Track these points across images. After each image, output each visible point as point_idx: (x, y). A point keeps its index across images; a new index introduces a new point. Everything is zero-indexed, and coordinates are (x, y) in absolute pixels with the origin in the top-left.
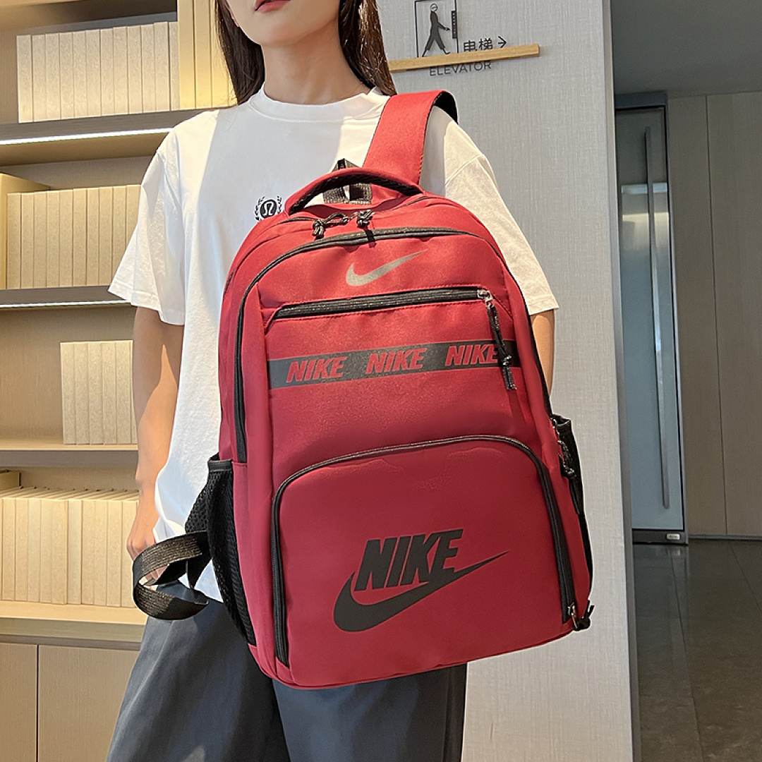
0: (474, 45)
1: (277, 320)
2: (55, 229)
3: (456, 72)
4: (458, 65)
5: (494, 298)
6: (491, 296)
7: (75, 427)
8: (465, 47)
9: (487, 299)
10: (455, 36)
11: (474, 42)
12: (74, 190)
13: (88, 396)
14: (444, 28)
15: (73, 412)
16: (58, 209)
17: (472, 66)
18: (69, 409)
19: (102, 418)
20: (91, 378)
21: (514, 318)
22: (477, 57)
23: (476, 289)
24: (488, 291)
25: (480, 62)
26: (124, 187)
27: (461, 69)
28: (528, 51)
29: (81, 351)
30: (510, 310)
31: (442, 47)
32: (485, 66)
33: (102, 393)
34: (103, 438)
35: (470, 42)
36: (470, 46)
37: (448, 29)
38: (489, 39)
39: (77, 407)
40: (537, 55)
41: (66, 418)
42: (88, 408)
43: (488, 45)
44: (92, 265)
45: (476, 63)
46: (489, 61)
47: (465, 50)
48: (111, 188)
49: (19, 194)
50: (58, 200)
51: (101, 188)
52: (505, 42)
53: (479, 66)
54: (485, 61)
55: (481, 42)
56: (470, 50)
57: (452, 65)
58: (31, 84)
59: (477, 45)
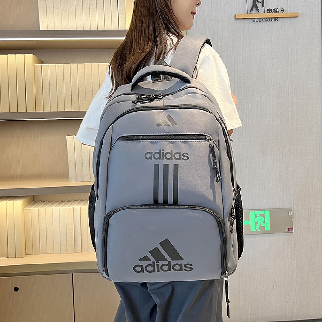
0: (271, 11)
2: (61, 83)
3: (263, 21)
4: (265, 18)
7: (76, 174)
8: (267, 11)
10: (263, 6)
11: (271, 9)
12: (71, 64)
13: (82, 160)
14: (258, 2)
15: (74, 167)
16: (62, 73)
17: (270, 19)
18: (72, 166)
19: (90, 169)
20: (83, 152)
22: (272, 15)
25: (273, 18)
26: (98, 64)
27: (266, 20)
31: (258, 10)
32: (276, 20)
34: (90, 179)
35: (269, 9)
36: (269, 11)
37: (260, 2)
38: (277, 9)
39: (76, 165)
41: (71, 170)
42: (82, 166)
43: (276, 11)
45: (272, 18)
46: (277, 18)
47: (267, 12)
48: (90, 64)
49: (41, 65)
50: (62, 68)
51: (85, 64)
52: (284, 10)
53: (273, 20)
54: (276, 18)
55: (274, 9)
56: (269, 12)
57: (262, 18)
58: (46, 11)
59: (272, 11)
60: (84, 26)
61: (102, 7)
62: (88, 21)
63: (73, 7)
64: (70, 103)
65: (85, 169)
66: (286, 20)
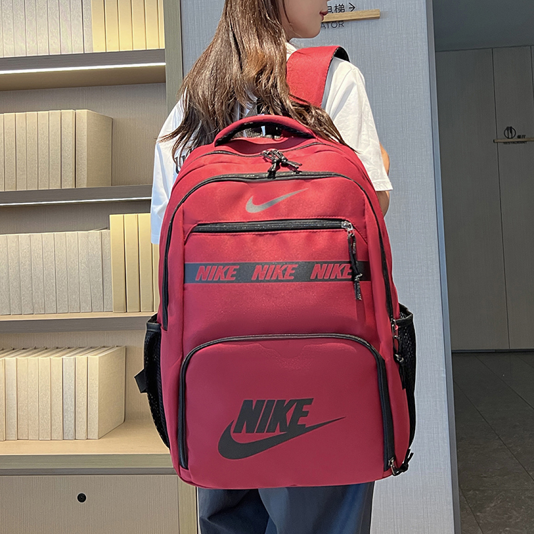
0: (331, 9)
1: (194, 233)
5: (354, 227)
6: (352, 227)
7: (10, 301)
9: (349, 229)
11: (331, 7)
13: (20, 277)
15: (7, 290)
17: (330, 25)
19: (32, 294)
20: (22, 263)
21: (368, 243)
22: (334, 17)
23: (341, 220)
24: (350, 223)
25: (335, 22)
26: (48, 112)
28: (371, 15)
29: (13, 242)
30: (366, 238)
32: (339, 25)
33: (31, 274)
34: (33, 310)
38: (343, 5)
39: (11, 285)
40: (378, 18)
42: (20, 286)
43: (341, 9)
44: (21, 173)
45: (333, 22)
46: (342, 21)
48: (36, 112)
51: (27, 113)
52: (354, 8)
53: (334, 25)
54: (339, 21)
55: (336, 7)
59: (333, 9)
60: (28, 50)
61: (56, 18)
62: (33, 43)
63: (9, 21)
64: (2, 178)
65: (24, 293)
66: (360, 23)
